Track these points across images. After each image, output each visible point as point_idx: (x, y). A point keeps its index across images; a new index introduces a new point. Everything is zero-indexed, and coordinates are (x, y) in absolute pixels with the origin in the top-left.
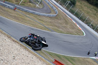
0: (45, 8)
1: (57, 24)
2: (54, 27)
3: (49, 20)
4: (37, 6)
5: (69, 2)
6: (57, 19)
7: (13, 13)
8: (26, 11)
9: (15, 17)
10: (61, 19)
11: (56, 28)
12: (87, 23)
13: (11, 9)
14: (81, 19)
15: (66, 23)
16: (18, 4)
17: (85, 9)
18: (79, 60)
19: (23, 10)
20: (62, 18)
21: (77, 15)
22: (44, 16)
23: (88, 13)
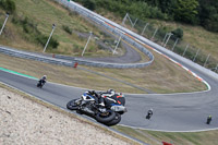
0: (129, 54)
1: (157, 79)
2: (151, 85)
3: (139, 74)
4: (114, 52)
5: (170, 34)
6: (154, 68)
7: (74, 73)
8: (96, 66)
9: (78, 79)
10: (161, 68)
11: (156, 86)
12: (209, 67)
13: (69, 66)
14: (197, 61)
15: (173, 73)
16: (79, 56)
17: (202, 41)
18: (208, 136)
19: (90, 65)
20: (163, 65)
21: (188, 55)
22: (130, 67)
23: (208, 48)
